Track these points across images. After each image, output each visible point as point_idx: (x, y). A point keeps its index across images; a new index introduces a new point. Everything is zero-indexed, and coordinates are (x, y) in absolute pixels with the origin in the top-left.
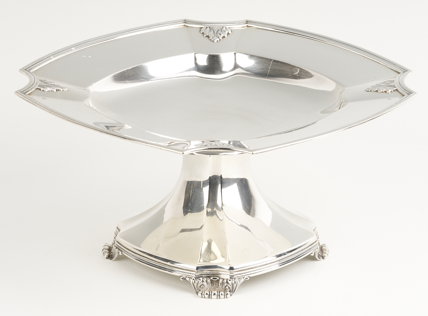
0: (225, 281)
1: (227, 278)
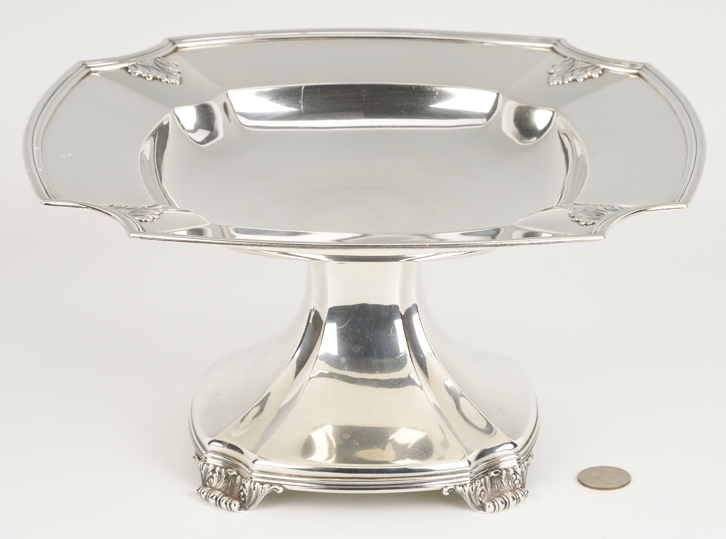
0: (512, 472)
1: (512, 465)
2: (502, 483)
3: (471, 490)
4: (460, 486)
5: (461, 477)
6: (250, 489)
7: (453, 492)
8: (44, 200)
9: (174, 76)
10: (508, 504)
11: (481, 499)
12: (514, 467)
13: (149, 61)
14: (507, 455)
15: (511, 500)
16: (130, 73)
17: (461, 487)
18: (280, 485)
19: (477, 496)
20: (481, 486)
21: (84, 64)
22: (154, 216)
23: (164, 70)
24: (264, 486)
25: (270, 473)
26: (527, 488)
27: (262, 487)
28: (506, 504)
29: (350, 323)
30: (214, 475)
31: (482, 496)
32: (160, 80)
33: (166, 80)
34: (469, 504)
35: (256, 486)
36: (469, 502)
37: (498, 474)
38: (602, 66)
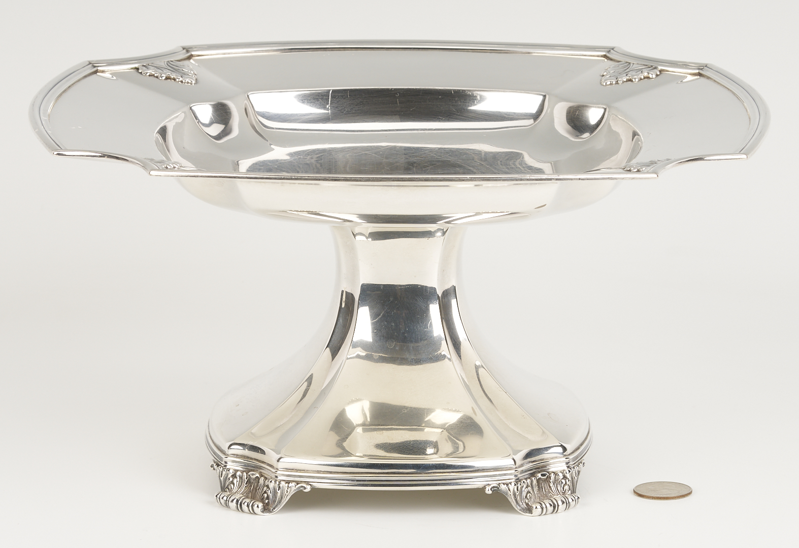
0: (561, 476)
1: (561, 469)
2: (550, 487)
3: (516, 490)
4: (504, 484)
5: (505, 475)
6: (274, 489)
7: (496, 490)
8: (56, 150)
9: (188, 76)
10: (557, 507)
11: (527, 501)
12: (564, 470)
13: (162, 63)
14: (556, 457)
15: (560, 503)
16: (141, 73)
17: (506, 486)
18: (307, 483)
19: (522, 497)
20: (527, 487)
21: (90, 63)
22: (174, 165)
23: (178, 71)
24: (290, 485)
25: (297, 470)
26: (578, 494)
27: (288, 486)
28: (555, 507)
29: (384, 316)
30: (235, 481)
31: (528, 498)
32: (174, 79)
33: (181, 79)
34: (514, 506)
35: (281, 486)
36: (514, 504)
37: (546, 477)
38: (660, 68)
